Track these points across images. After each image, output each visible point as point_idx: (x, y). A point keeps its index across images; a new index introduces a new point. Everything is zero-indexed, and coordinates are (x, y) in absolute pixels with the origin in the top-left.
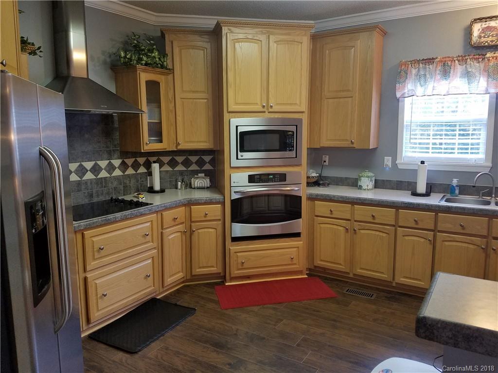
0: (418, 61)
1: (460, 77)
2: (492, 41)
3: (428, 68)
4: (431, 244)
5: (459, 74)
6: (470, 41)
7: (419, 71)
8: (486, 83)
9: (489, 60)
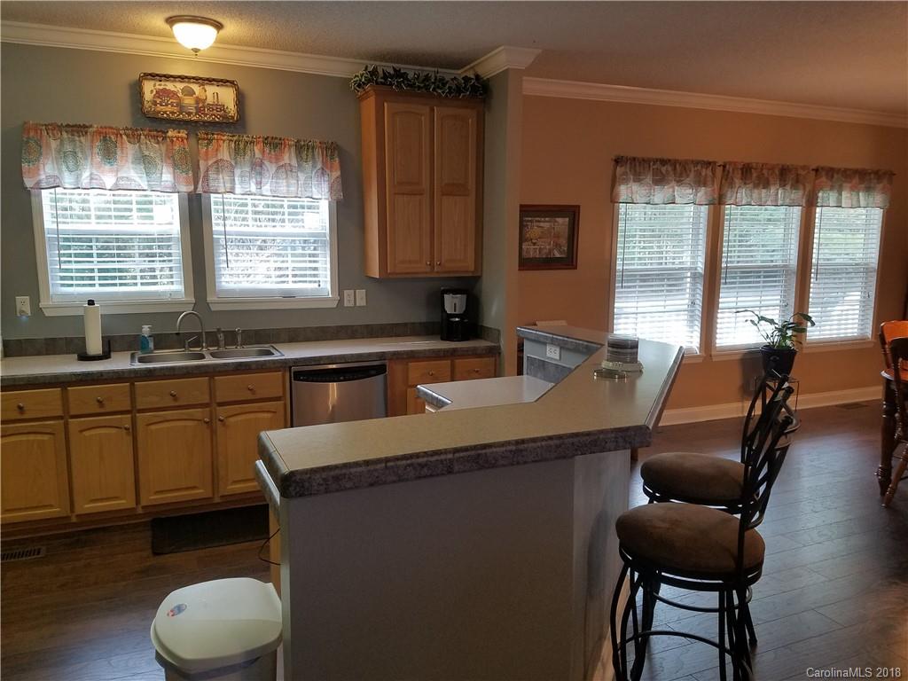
0: (60, 128)
1: (133, 163)
2: (173, 113)
3: (78, 143)
4: (128, 434)
5: (130, 158)
6: (140, 106)
7: (62, 144)
8: (172, 176)
9: (172, 141)
